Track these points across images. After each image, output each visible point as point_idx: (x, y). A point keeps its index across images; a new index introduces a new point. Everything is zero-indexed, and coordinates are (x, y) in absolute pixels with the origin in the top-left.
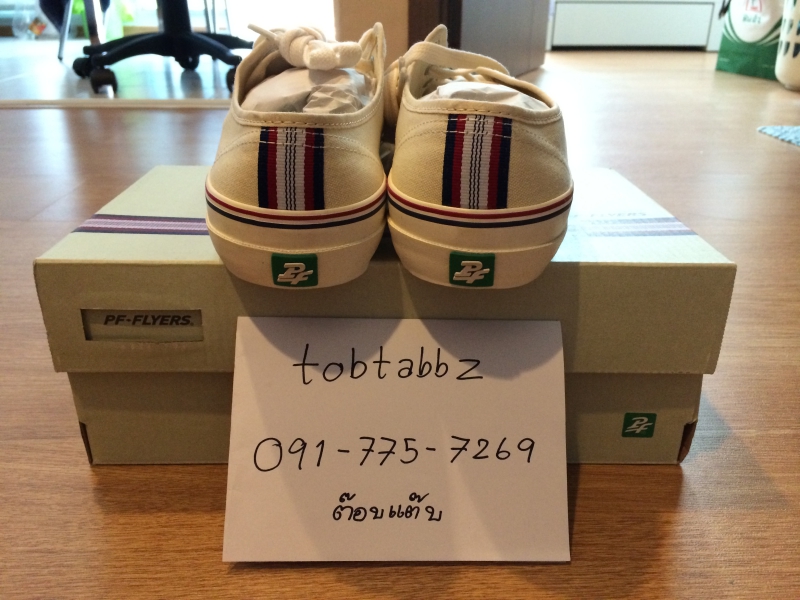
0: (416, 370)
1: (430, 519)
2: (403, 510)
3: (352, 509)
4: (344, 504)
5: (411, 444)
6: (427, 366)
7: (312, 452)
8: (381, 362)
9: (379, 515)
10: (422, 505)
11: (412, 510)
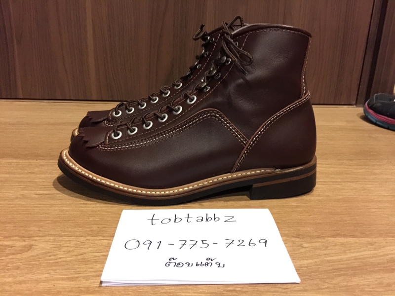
0: (205, 219)
1: (219, 267)
2: (204, 263)
3: (176, 263)
4: (171, 261)
5: (204, 242)
6: (210, 219)
7: (155, 244)
8: (188, 218)
9: (190, 265)
10: (214, 262)
11: (208, 264)
